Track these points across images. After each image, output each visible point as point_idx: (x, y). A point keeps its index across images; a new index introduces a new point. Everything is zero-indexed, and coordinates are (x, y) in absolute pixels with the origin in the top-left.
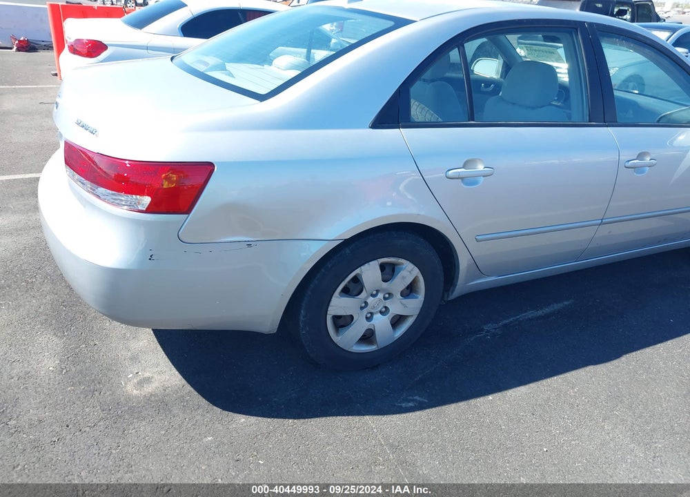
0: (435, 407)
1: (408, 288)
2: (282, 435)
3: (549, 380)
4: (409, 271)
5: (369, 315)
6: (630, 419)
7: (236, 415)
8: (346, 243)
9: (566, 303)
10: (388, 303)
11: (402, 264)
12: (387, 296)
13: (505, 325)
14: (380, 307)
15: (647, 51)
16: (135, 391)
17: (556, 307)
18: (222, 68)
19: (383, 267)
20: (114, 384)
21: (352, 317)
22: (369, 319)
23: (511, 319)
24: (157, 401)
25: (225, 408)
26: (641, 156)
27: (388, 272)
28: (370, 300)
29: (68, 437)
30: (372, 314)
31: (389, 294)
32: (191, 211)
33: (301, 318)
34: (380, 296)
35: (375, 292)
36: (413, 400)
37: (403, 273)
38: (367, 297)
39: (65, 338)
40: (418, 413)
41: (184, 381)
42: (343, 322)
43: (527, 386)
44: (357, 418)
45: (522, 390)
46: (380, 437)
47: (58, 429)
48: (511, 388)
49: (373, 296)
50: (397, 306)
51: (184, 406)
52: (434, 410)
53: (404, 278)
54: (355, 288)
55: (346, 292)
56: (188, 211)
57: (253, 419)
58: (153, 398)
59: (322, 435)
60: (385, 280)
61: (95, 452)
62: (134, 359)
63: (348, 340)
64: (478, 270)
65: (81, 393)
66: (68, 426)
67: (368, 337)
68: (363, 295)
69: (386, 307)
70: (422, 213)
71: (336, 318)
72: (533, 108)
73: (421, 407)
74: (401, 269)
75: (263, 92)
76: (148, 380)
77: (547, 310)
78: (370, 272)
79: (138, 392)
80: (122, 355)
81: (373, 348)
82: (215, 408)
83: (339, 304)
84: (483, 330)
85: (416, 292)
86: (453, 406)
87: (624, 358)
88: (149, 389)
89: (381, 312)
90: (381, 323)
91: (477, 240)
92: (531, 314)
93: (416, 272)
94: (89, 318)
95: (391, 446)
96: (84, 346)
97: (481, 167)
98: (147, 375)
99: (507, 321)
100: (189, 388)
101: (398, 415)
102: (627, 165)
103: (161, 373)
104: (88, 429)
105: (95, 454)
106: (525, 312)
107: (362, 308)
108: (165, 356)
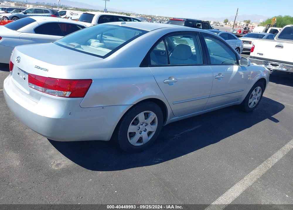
0: (166, 161)
1: (152, 122)
2: (116, 176)
3: (200, 150)
4: (153, 116)
5: (140, 132)
6: (226, 158)
7: (97, 171)
8: (134, 106)
9: (199, 126)
10: (146, 127)
11: (151, 113)
12: (146, 125)
13: (182, 134)
14: (144, 129)
15: (218, 41)
16: (56, 168)
17: (197, 127)
18: (80, 47)
19: (145, 114)
20: (47, 167)
21: (135, 133)
22: (140, 133)
23: (183, 132)
24: (66, 170)
25: (93, 170)
26: (219, 74)
27: (147, 116)
28: (141, 126)
29: (36, 186)
30: (141, 131)
31: (146, 124)
32: (85, 96)
33: (119, 134)
34: (144, 125)
35: (142, 124)
36: (158, 160)
37: (151, 116)
38: (140, 125)
39: (19, 153)
40: (161, 164)
41: (74, 163)
42: (132, 135)
43: (193, 152)
44: (141, 168)
45: (192, 153)
46: (150, 172)
47: (30, 184)
48: (188, 153)
49: (142, 125)
50: (149, 128)
51: (77, 171)
52: (165, 162)
53: (151, 118)
54: (136, 122)
55: (133, 124)
56: (83, 97)
57: (104, 172)
58: (64, 170)
59: (130, 174)
60: (145, 119)
61: (48, 189)
62: (51, 157)
63: (133, 141)
64: (173, 115)
65: (35, 171)
66: (34, 182)
67: (140, 140)
68: (139, 124)
69: (145, 129)
70: (157, 95)
71: (130, 133)
72: (184, 60)
73: (161, 162)
74: (151, 115)
75: (103, 55)
76: (60, 164)
77: (194, 129)
78: (141, 116)
79: (57, 168)
80: (46, 157)
81: (142, 144)
82: (89, 170)
83: (132, 128)
84: (175, 136)
85: (155, 123)
86: (171, 160)
87: (221, 141)
88: (61, 167)
89: (144, 131)
90: (144, 135)
91: (173, 104)
92: (189, 130)
93: (155, 115)
94: (26, 145)
95: (155, 174)
96: (28, 155)
97: (173, 79)
98: (58, 162)
99: (182, 133)
100: (77, 165)
101: (154, 165)
102: (216, 77)
103: (63, 161)
104: (42, 182)
105: (49, 190)
106: (187, 129)
107: (138, 129)
108: (63, 155)
